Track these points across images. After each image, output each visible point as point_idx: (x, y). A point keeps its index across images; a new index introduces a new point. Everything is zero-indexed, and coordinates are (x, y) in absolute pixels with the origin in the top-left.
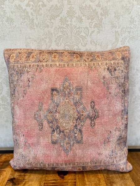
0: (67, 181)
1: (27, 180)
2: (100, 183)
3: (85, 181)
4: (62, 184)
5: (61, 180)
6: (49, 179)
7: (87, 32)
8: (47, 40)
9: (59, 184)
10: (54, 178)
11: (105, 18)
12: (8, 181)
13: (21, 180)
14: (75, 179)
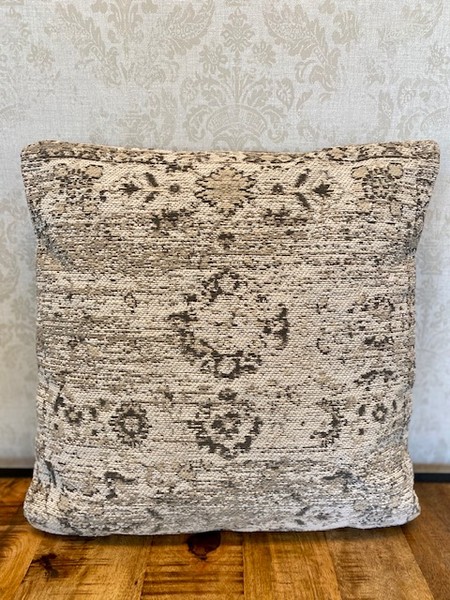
0: (214, 567)
1: (93, 562)
2: (318, 578)
3: (273, 570)
4: (201, 578)
5: (196, 563)
6: (161, 561)
7: (289, 96)
8: (160, 121)
9: (191, 578)
10: (176, 559)
11: (348, 50)
12: (33, 562)
13: (73, 561)
14: (242, 564)
